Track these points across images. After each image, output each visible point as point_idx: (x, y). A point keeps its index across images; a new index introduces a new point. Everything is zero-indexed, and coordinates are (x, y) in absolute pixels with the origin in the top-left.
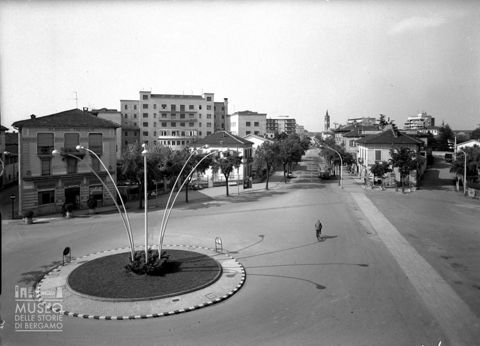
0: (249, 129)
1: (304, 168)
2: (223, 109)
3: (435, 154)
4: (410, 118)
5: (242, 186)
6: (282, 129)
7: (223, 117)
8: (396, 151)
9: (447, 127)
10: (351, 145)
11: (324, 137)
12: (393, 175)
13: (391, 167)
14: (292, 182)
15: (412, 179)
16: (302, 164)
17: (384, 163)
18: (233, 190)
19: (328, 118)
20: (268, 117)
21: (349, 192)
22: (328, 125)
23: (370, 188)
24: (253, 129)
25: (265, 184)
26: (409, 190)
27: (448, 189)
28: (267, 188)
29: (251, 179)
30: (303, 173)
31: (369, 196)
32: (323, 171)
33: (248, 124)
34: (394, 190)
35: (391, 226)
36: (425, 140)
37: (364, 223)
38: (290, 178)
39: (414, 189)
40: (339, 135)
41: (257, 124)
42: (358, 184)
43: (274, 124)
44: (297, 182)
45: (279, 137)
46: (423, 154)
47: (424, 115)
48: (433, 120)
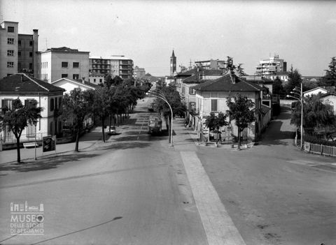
0: (65, 71)
1: (132, 122)
2: (31, 43)
3: (283, 102)
4: (262, 62)
5: (41, 149)
6: (116, 71)
7: (31, 55)
8: (233, 100)
9: (296, 72)
10: (191, 93)
11: (168, 82)
12: (230, 128)
13: (228, 119)
14: (112, 141)
15: (251, 133)
16: (132, 116)
17: (221, 115)
18: (26, 154)
19: (174, 59)
20: (92, 56)
21: (179, 151)
22: (174, 69)
23: (203, 145)
24: (71, 71)
25: (74, 144)
26: (246, 146)
27: (285, 144)
28: (77, 150)
29: (54, 138)
30: (130, 129)
31: (200, 155)
32: (152, 125)
33: (65, 65)
34: (229, 146)
35: (214, 192)
36: (270, 87)
37: (184, 190)
38: (110, 134)
39: (251, 144)
40: (180, 81)
41: (76, 65)
42: (192, 140)
43: (106, 66)
44: (118, 140)
45: (111, 81)
46: (267, 103)
47: (276, 58)
48: (285, 64)
